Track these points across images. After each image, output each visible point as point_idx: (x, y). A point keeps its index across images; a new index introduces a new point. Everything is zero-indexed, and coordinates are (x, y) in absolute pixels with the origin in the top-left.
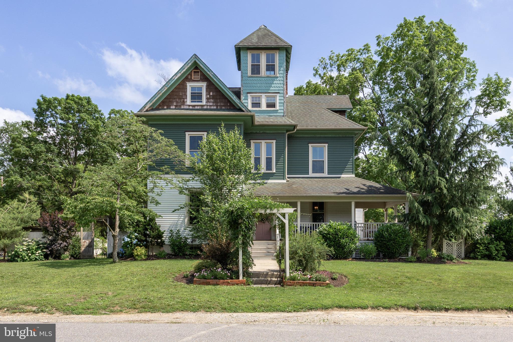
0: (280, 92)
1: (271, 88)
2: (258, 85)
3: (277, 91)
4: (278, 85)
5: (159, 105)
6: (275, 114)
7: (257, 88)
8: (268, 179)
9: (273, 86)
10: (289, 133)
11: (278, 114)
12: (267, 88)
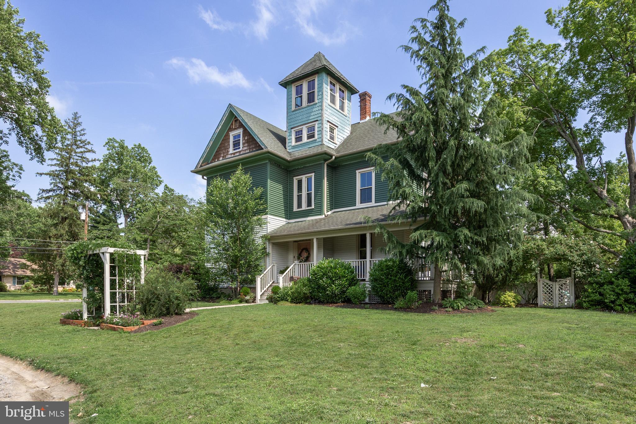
0: (318, 119)
1: (311, 118)
2: (300, 118)
3: (316, 119)
4: (316, 113)
5: (213, 159)
6: (314, 145)
7: (300, 121)
8: (308, 216)
9: (312, 114)
10: (327, 162)
11: (317, 144)
12: (308, 119)
